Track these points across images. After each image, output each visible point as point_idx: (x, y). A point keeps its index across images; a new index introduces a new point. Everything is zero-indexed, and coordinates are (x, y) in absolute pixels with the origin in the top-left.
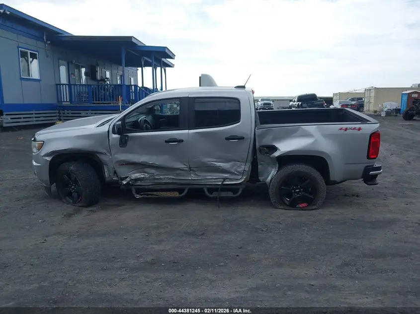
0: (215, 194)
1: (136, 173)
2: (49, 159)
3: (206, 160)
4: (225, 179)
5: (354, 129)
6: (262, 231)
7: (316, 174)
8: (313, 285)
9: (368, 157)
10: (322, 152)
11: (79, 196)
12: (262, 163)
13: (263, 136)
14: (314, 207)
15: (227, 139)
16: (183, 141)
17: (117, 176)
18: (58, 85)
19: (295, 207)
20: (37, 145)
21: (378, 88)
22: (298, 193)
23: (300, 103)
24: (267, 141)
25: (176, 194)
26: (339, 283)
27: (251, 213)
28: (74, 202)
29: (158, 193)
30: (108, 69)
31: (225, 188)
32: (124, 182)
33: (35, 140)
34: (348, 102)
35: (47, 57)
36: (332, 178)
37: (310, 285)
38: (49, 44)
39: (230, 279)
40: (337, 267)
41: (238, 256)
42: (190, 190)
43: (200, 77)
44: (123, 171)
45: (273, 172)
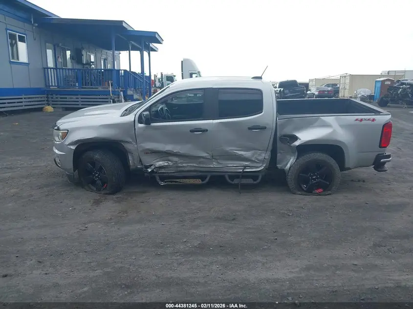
0: (236, 181)
1: (159, 161)
2: (73, 147)
3: (228, 149)
4: (245, 167)
5: (369, 120)
6: (289, 215)
7: (332, 162)
8: (356, 265)
9: (380, 147)
10: (340, 142)
11: (103, 183)
12: (282, 151)
13: (283, 126)
14: (329, 192)
15: (250, 129)
16: (207, 130)
17: (142, 164)
18: (46, 69)
19: (311, 192)
20: (61, 134)
21: (352, 75)
22: (314, 179)
23: (282, 89)
24: (287, 131)
25: (199, 181)
26: (378, 262)
27: (273, 199)
28: (99, 190)
29: (182, 180)
30: (92, 53)
31: (245, 175)
32: (150, 170)
33: (58, 129)
34: (324, 88)
35: (35, 40)
36: (347, 166)
37: (354, 264)
38: (38, 26)
39: (280, 261)
40: (370, 248)
41: (276, 239)
42: (212, 177)
43: (182, 62)
44: (147, 160)
45: (291, 160)
